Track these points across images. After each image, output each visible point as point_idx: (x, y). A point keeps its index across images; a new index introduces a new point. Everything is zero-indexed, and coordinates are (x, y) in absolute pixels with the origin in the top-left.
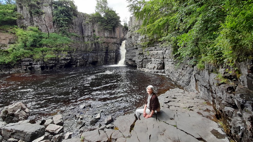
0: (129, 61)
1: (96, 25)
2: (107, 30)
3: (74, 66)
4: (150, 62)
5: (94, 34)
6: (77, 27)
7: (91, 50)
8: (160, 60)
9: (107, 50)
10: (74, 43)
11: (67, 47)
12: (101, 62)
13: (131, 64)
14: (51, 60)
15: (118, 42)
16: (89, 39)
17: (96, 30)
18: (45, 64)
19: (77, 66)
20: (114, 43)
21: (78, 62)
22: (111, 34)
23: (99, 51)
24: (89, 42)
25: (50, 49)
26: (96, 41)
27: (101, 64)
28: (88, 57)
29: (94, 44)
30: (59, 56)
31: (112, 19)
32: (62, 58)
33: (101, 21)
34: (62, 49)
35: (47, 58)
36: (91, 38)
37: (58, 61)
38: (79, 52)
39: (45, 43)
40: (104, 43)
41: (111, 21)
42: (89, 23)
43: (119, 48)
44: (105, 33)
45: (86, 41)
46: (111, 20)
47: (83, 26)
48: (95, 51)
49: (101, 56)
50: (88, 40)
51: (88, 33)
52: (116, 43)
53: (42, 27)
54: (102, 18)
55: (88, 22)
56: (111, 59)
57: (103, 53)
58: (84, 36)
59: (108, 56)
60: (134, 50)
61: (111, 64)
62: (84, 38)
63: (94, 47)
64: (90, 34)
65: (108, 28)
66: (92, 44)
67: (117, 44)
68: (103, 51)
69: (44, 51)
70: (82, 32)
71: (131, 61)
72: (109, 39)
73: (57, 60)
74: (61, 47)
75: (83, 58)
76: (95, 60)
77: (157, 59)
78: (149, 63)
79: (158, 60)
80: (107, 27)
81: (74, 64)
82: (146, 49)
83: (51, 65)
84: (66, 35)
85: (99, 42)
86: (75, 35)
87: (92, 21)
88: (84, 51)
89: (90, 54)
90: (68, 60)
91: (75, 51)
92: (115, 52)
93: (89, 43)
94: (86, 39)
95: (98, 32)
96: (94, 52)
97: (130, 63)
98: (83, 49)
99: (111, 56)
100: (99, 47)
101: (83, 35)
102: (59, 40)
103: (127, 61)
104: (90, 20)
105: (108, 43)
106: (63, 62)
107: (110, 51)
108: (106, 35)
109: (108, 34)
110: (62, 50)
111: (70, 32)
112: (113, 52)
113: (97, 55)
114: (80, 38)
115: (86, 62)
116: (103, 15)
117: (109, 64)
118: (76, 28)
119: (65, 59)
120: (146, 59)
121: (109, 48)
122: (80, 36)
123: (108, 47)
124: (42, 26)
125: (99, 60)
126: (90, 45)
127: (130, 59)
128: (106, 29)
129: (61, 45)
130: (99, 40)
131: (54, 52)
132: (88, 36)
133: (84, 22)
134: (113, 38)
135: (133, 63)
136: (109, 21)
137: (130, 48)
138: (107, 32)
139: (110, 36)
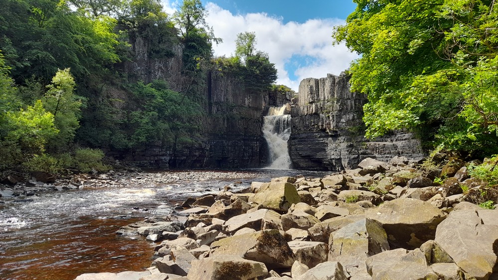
0: (302, 160)
5: (227, 99)
7: (222, 133)
14: (187, 148)
16: (220, 109)
18: (174, 156)
19: (202, 166)
21: (206, 156)
22: (256, 102)
26: (229, 113)
29: (226, 120)
31: (267, 75)
32: (197, 145)
36: (223, 108)
37: (190, 152)
40: (243, 118)
42: (224, 77)
44: (246, 99)
45: (215, 112)
47: (212, 81)
48: (227, 134)
50: (218, 110)
54: (244, 68)
56: (253, 156)
57: (240, 140)
58: (212, 101)
62: (210, 105)
63: (226, 126)
64: (223, 99)
66: (224, 120)
68: (240, 135)
70: (210, 93)
71: (307, 160)
72: (251, 112)
75: (210, 149)
77: (385, 154)
79: (388, 155)
81: (199, 161)
83: (183, 158)
85: (234, 116)
88: (211, 134)
89: (220, 141)
93: (219, 116)
94: (214, 109)
96: (226, 136)
97: (303, 164)
99: (253, 149)
100: (233, 127)
101: (211, 99)
103: (295, 161)
104: (225, 71)
105: (248, 120)
106: (197, 154)
107: (250, 136)
108: (247, 103)
109: (251, 100)
112: (257, 140)
120: (365, 153)
121: (249, 130)
123: (247, 129)
126: (221, 122)
127: (306, 157)
130: (235, 112)
132: (216, 103)
133: (214, 75)
134: (256, 109)
135: (311, 164)
137: (309, 134)
138: (249, 96)
139: (253, 106)
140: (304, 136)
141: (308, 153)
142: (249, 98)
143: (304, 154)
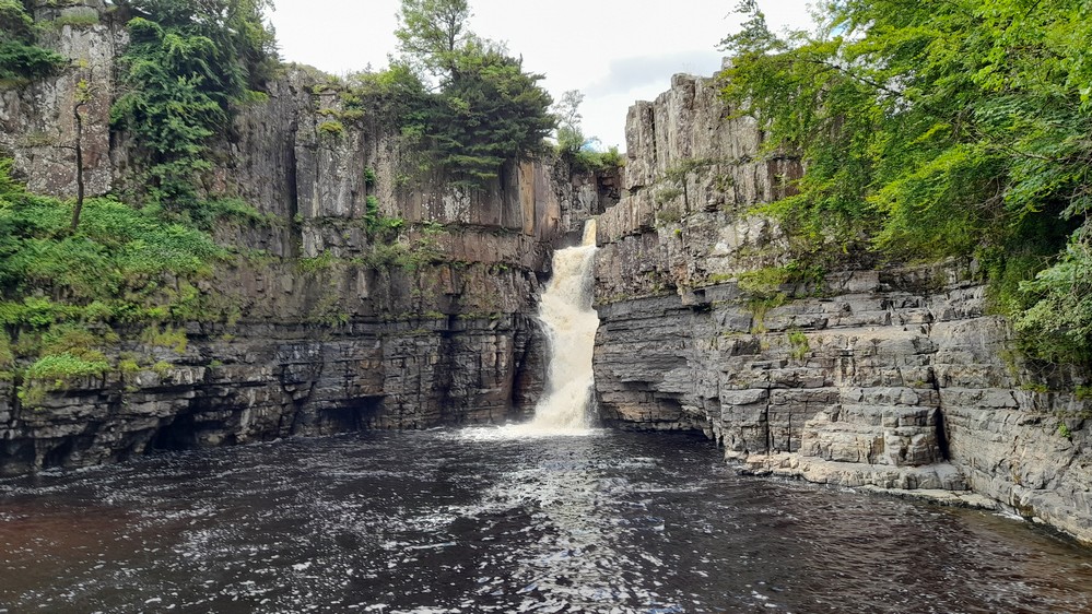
0: (628, 396)
1: (382, 147)
2: (462, 176)
3: (214, 438)
4: (830, 408)
5: (369, 206)
6: (258, 157)
7: (345, 317)
8: (908, 395)
9: (452, 318)
10: (233, 268)
11: (190, 293)
12: (410, 407)
13: (637, 417)
14: (72, 394)
15: (529, 260)
16: (336, 239)
17: (386, 175)
18: (23, 425)
19: (231, 439)
20: (506, 267)
21: (244, 406)
22: (487, 208)
23: (395, 321)
24: (335, 262)
25: (72, 309)
26: (378, 250)
27: (408, 421)
28: (316, 364)
29: (362, 275)
30: (128, 365)
31: (503, 112)
32: (148, 378)
33: (426, 121)
34: (152, 312)
35: (43, 381)
36: (346, 234)
37: (116, 403)
38: (260, 329)
39: (43, 268)
40: (436, 263)
41: (493, 124)
42: (344, 134)
43: (532, 304)
44: (448, 200)
45: (313, 252)
46: (494, 117)
47: (299, 149)
48: (371, 321)
49: (409, 363)
50: (328, 245)
51: (329, 194)
52: (514, 268)
53: (32, 158)
54: (431, 102)
55: (338, 126)
56: (480, 386)
57: (424, 337)
58: (299, 217)
59: (460, 360)
60: (670, 321)
61: (477, 422)
62: (296, 229)
63: (365, 294)
64: (341, 207)
65: (469, 166)
66: (352, 273)
67: (518, 275)
68: (427, 320)
69: (29, 328)
70: (292, 189)
71: (643, 396)
72: (470, 240)
73: (107, 391)
74: (150, 299)
75: (281, 376)
76: (368, 389)
77: (877, 383)
78: (822, 417)
79: (886, 391)
80: (464, 160)
81: (216, 425)
82: (782, 316)
83: (62, 431)
84: (186, 213)
85: (400, 260)
86: (242, 215)
87: (360, 118)
88: (292, 327)
89: (335, 345)
90: (184, 388)
91: (232, 321)
92: (505, 331)
93: (331, 263)
94: (312, 242)
95: (401, 191)
96: (361, 328)
97: (632, 411)
98: (286, 309)
99: (479, 361)
100: (396, 294)
101: (294, 209)
102: (139, 244)
103: (606, 399)
104: (351, 112)
105: (460, 268)
106: (150, 407)
107: (474, 320)
108: (450, 210)
109: (466, 201)
110: (156, 317)
111: (214, 192)
112: (499, 331)
113: (380, 355)
114: (276, 230)
115: (300, 403)
116: (434, 82)
117: (460, 421)
118: (249, 164)
119: (165, 389)
120: (793, 383)
121: (467, 299)
122: (276, 217)
123: (458, 296)
124: (35, 151)
125: (392, 389)
126: (338, 282)
127: (637, 386)
128: (450, 174)
129: (153, 284)
130: (402, 244)
131: (94, 331)
132: (326, 221)
133: (306, 128)
134: (495, 230)
135: (655, 410)
136: (484, 124)
137: (636, 305)
138: (461, 189)
139: (476, 220)
140: (622, 310)
141: (638, 372)
142: (459, 195)
143: (628, 374)
